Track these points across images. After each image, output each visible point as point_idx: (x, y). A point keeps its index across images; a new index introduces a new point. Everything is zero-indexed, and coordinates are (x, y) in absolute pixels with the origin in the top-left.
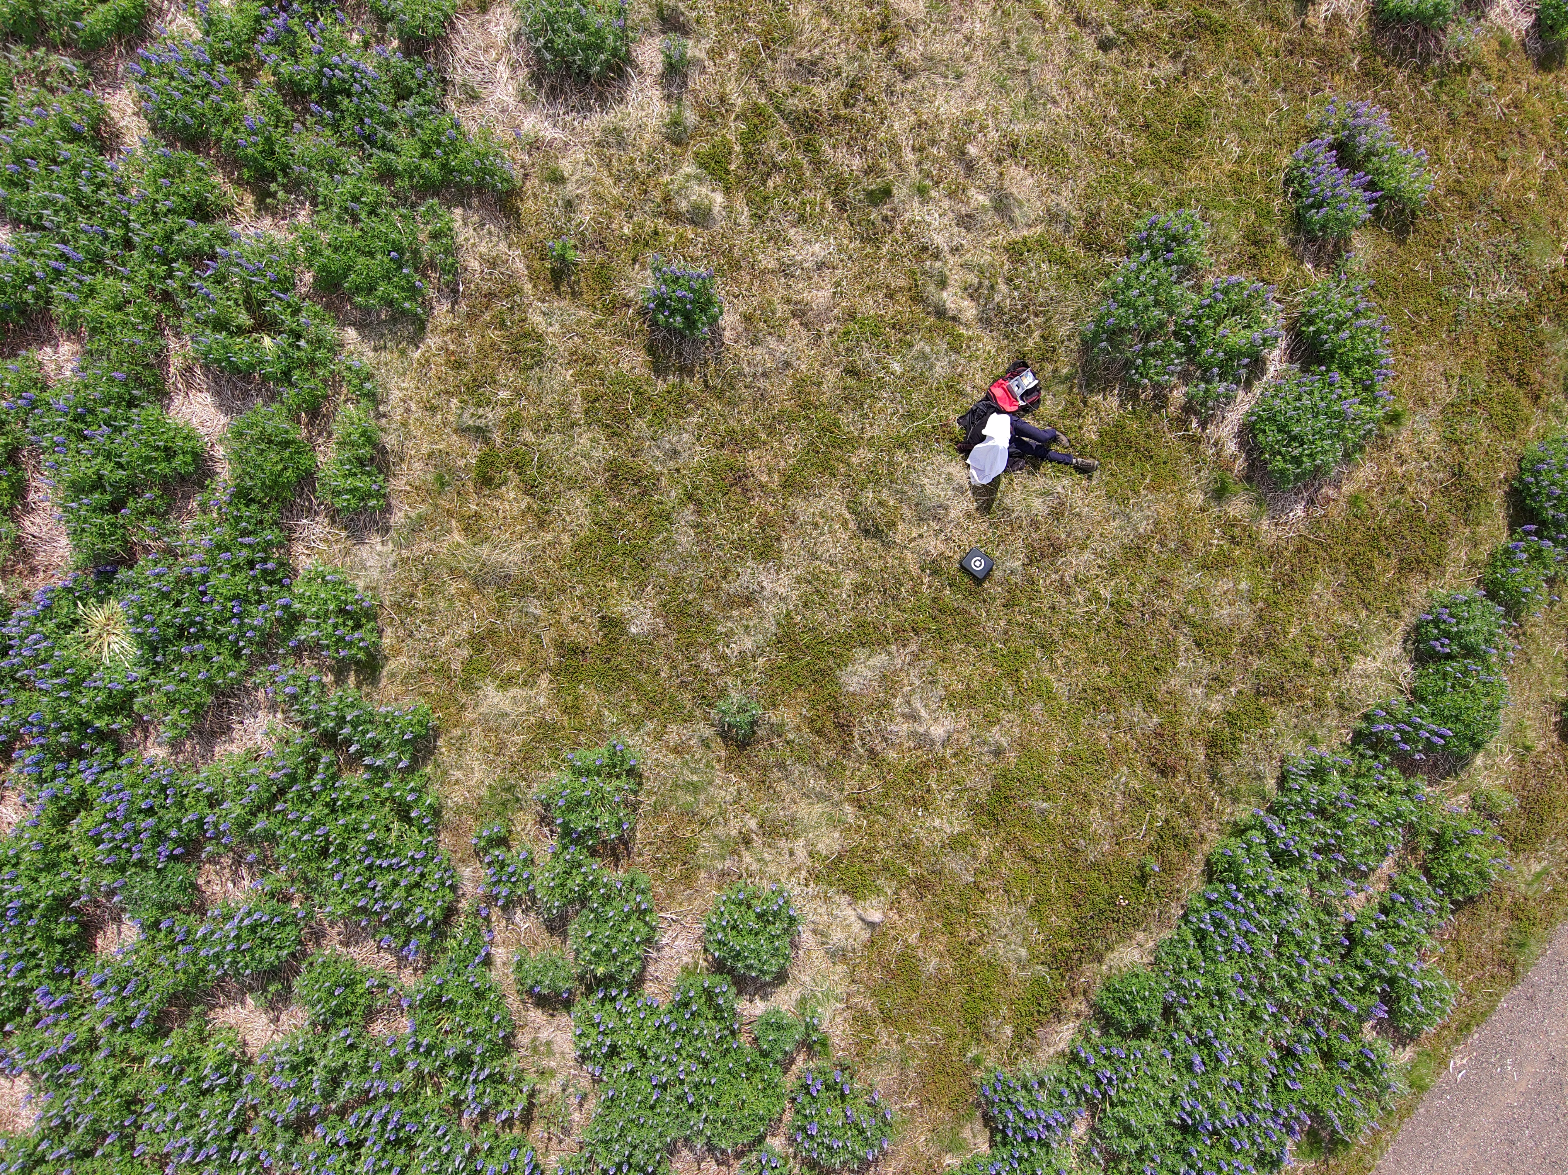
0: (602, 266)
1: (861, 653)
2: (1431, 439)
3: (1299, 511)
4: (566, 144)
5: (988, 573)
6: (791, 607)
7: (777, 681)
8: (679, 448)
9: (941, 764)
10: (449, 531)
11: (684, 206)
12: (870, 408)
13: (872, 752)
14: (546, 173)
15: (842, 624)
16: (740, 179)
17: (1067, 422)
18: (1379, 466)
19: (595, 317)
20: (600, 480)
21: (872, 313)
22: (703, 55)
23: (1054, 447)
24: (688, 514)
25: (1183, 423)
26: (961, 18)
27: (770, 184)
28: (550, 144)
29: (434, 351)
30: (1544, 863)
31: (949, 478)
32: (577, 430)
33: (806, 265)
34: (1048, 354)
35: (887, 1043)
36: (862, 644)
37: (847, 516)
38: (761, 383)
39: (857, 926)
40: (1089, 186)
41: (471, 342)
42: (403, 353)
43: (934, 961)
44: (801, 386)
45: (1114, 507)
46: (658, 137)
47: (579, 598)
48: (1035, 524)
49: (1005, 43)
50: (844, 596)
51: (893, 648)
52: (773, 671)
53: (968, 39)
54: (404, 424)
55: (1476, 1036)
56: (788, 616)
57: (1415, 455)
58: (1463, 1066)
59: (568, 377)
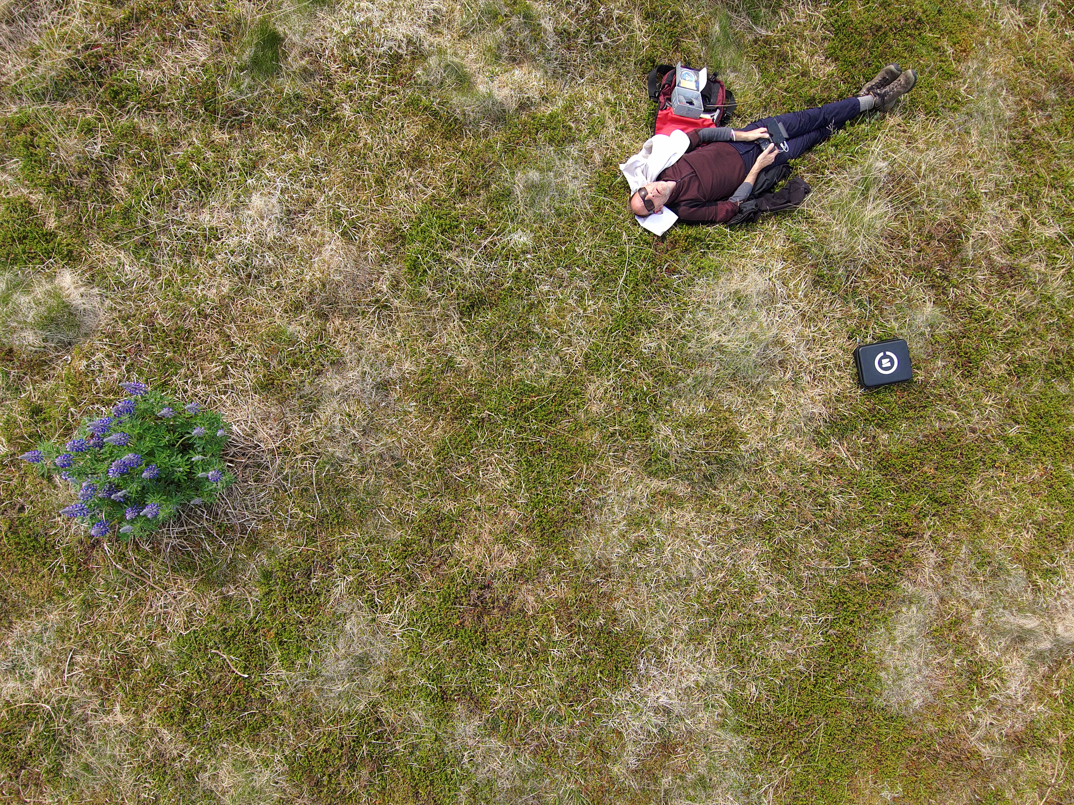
1: (878, 642)
6: (727, 687)
11: (33, 338)
12: (544, 324)
16: (75, 228)
32: (205, 776)
33: (269, 239)
34: (676, 29)
38: (376, 446)
44: (430, 393)
45: (954, 119)
48: (895, 239)
50: (774, 591)
51: (906, 587)
56: (737, 703)
59: (121, 719)
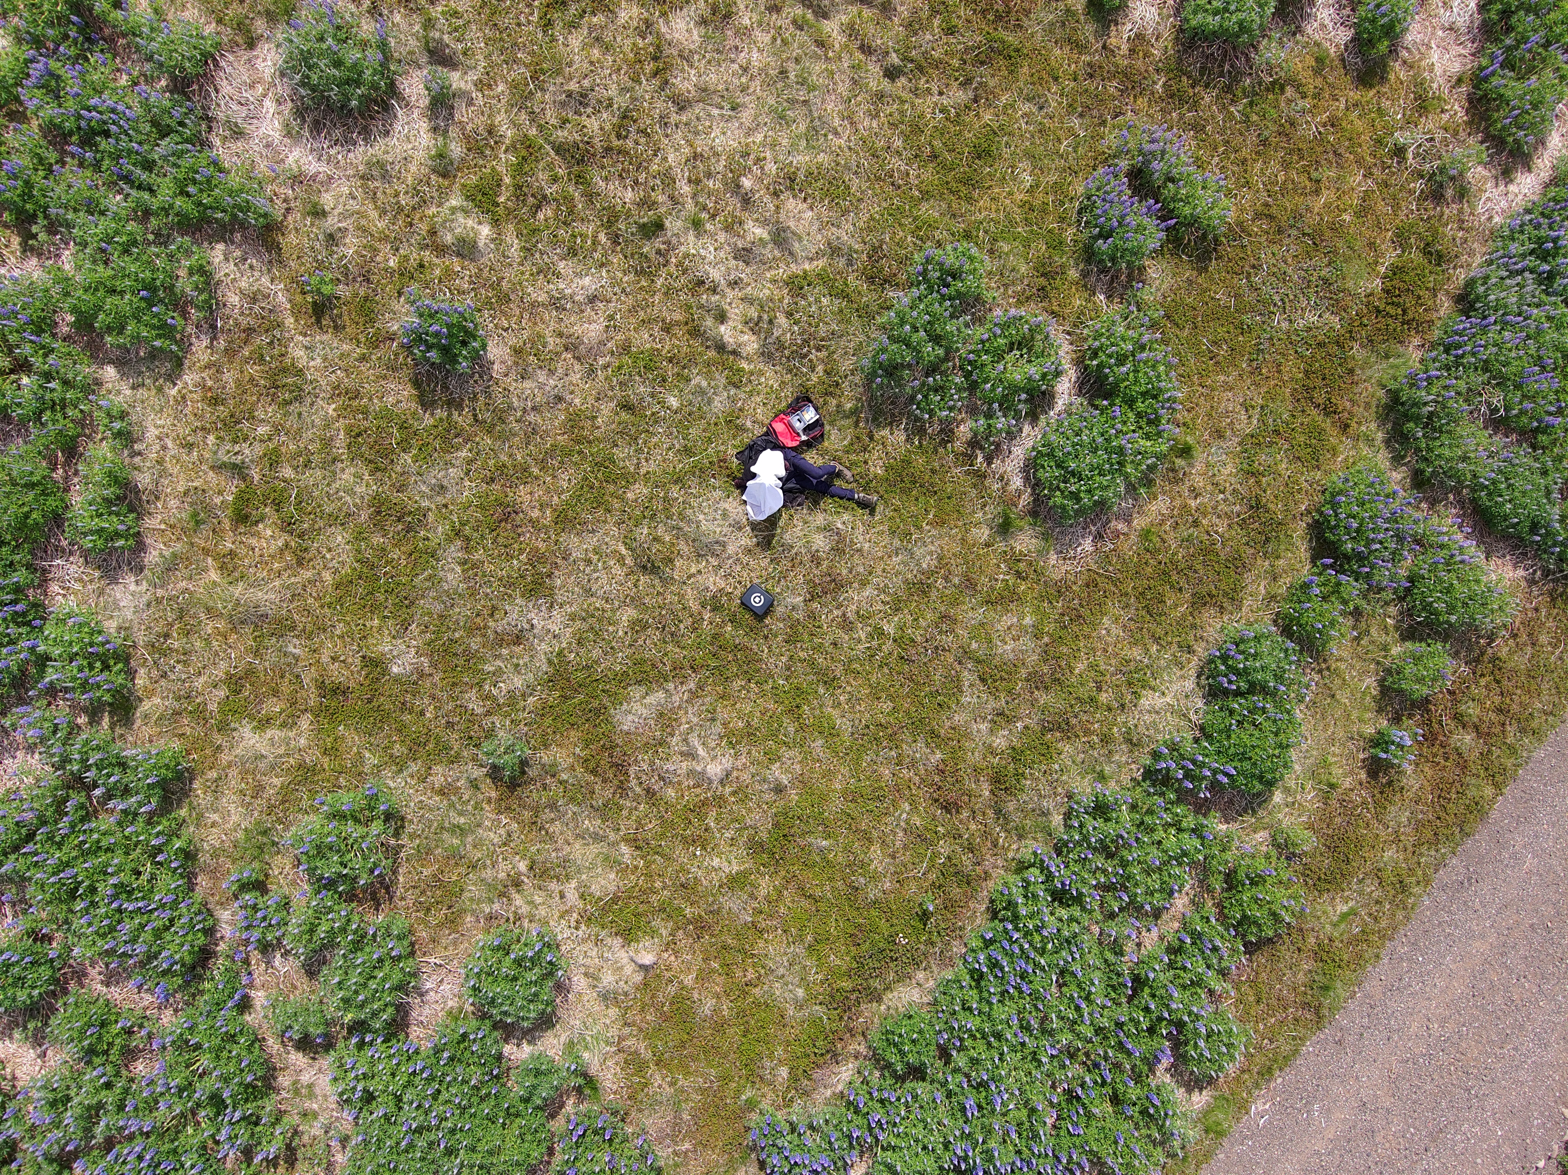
0: (366, 299)
1: (636, 692)
2: (1228, 471)
3: (1087, 544)
4: (330, 178)
5: (768, 609)
6: (564, 645)
7: (548, 721)
8: (445, 484)
9: (720, 802)
10: (206, 570)
11: (449, 239)
12: (645, 443)
13: (650, 792)
14: (309, 207)
15: (619, 662)
16: (509, 212)
17: (853, 457)
18: (1172, 499)
19: (358, 350)
20: (364, 516)
21: (648, 346)
22: (470, 87)
23: (838, 482)
24: (454, 551)
25: (970, 458)
26: (737, 48)
27: (541, 216)
28: (314, 178)
29: (190, 388)
30: (1350, 904)
31: (725, 515)
32: (340, 465)
33: (577, 298)
34: (832, 389)
35: (660, 1086)
36: (639, 683)
37: (624, 551)
38: (532, 417)
39: (629, 969)
40: (872, 218)
41: (229, 377)
42: (160, 390)
43: (710, 1003)
44: (574, 421)
45: (897, 543)
46: (425, 170)
47: (339, 637)
48: (816, 560)
49: (783, 72)
50: (621, 633)
51: (671, 686)
52: (544, 711)
53: (745, 70)
54: (160, 462)
55: (1279, 1080)
56: (560, 654)
57: (1209, 488)
58: (1266, 1111)
59: (330, 412)
